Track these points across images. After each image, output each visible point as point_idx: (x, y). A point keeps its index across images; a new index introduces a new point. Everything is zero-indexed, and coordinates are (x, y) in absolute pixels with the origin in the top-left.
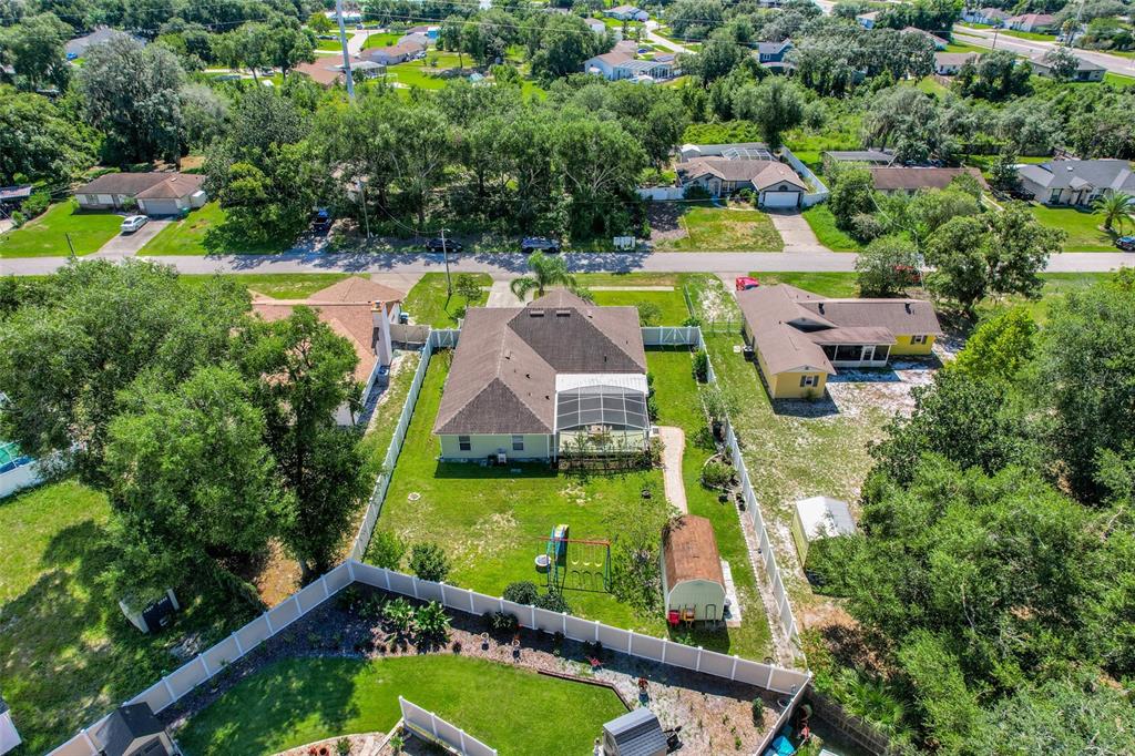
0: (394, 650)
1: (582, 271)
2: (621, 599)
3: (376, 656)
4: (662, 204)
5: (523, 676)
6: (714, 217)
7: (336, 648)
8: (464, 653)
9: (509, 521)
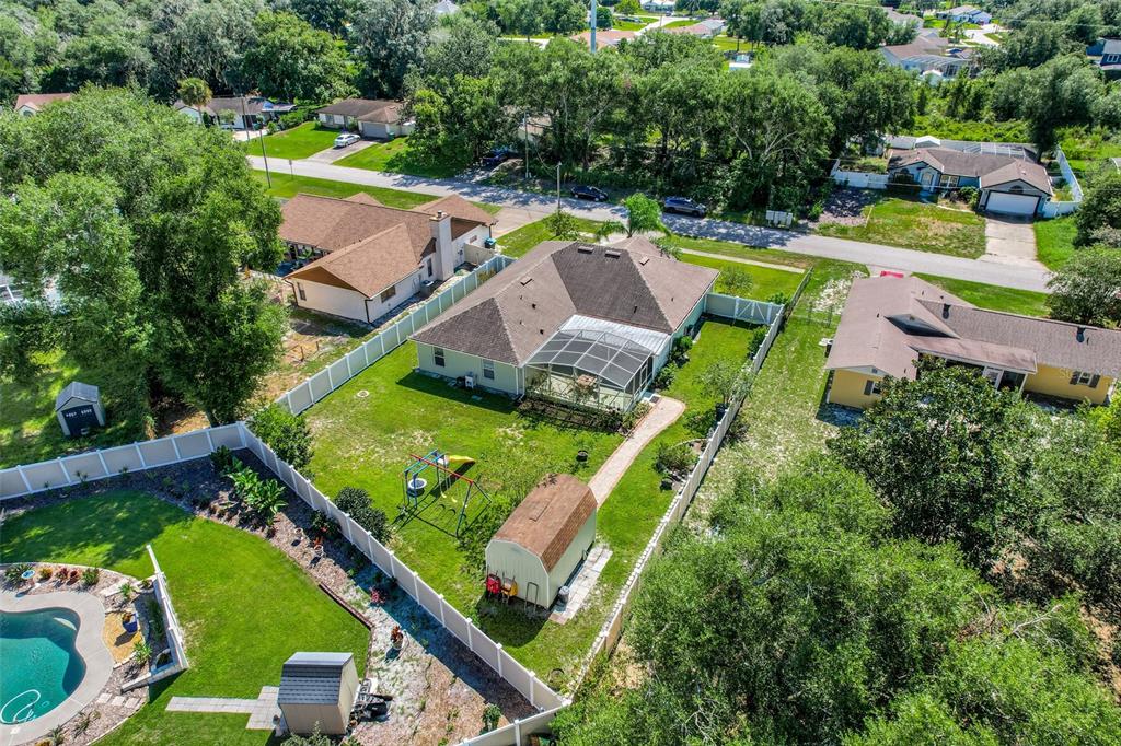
0: (220, 516)
1: (714, 238)
2: (463, 547)
3: (203, 515)
4: (857, 190)
5: (302, 583)
6: (911, 211)
7: (179, 497)
8: (273, 542)
9: (425, 440)
